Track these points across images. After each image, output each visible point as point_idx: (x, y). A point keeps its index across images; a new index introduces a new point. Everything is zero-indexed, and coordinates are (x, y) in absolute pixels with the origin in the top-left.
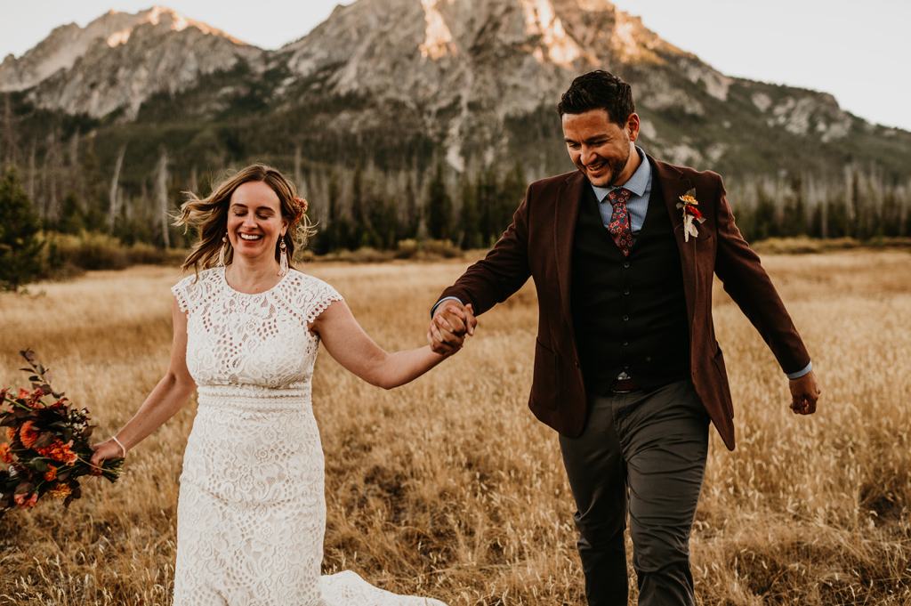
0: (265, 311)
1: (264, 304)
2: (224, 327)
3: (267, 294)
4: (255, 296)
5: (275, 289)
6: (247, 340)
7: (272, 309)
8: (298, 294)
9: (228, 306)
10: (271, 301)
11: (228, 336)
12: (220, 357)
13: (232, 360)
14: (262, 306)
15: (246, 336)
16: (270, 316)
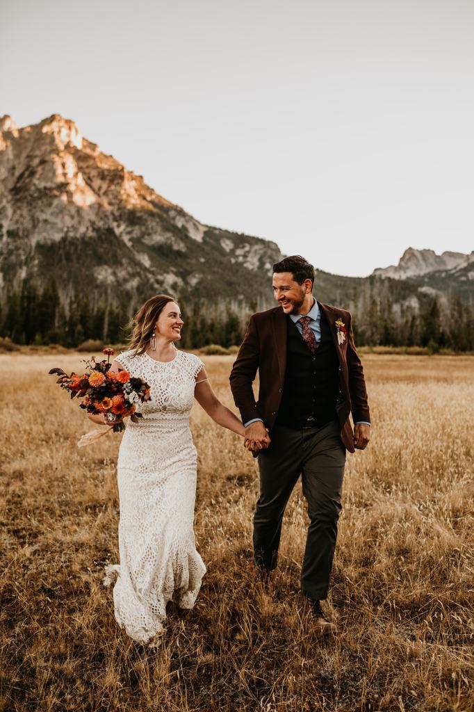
0: (174, 371)
1: (173, 367)
2: (154, 380)
3: (173, 362)
4: (168, 363)
5: (176, 359)
6: (170, 387)
7: (178, 369)
8: (187, 362)
9: (153, 369)
10: (176, 365)
11: (158, 385)
12: (157, 396)
13: (163, 398)
14: (172, 368)
15: (168, 385)
16: (178, 374)
